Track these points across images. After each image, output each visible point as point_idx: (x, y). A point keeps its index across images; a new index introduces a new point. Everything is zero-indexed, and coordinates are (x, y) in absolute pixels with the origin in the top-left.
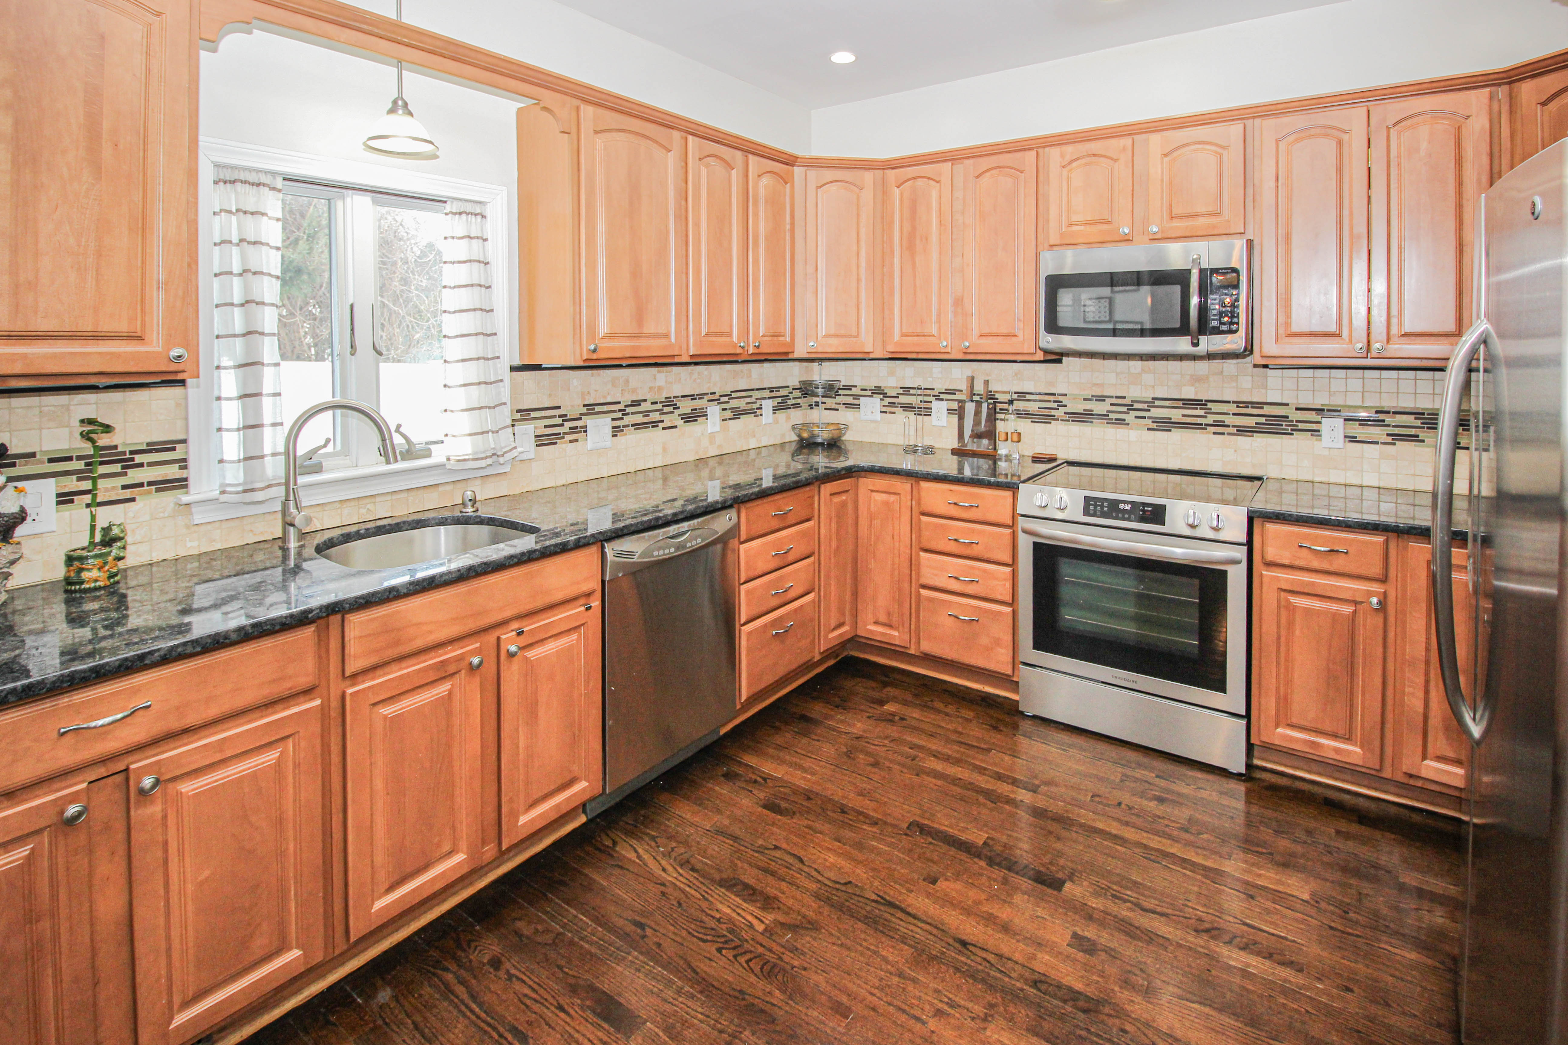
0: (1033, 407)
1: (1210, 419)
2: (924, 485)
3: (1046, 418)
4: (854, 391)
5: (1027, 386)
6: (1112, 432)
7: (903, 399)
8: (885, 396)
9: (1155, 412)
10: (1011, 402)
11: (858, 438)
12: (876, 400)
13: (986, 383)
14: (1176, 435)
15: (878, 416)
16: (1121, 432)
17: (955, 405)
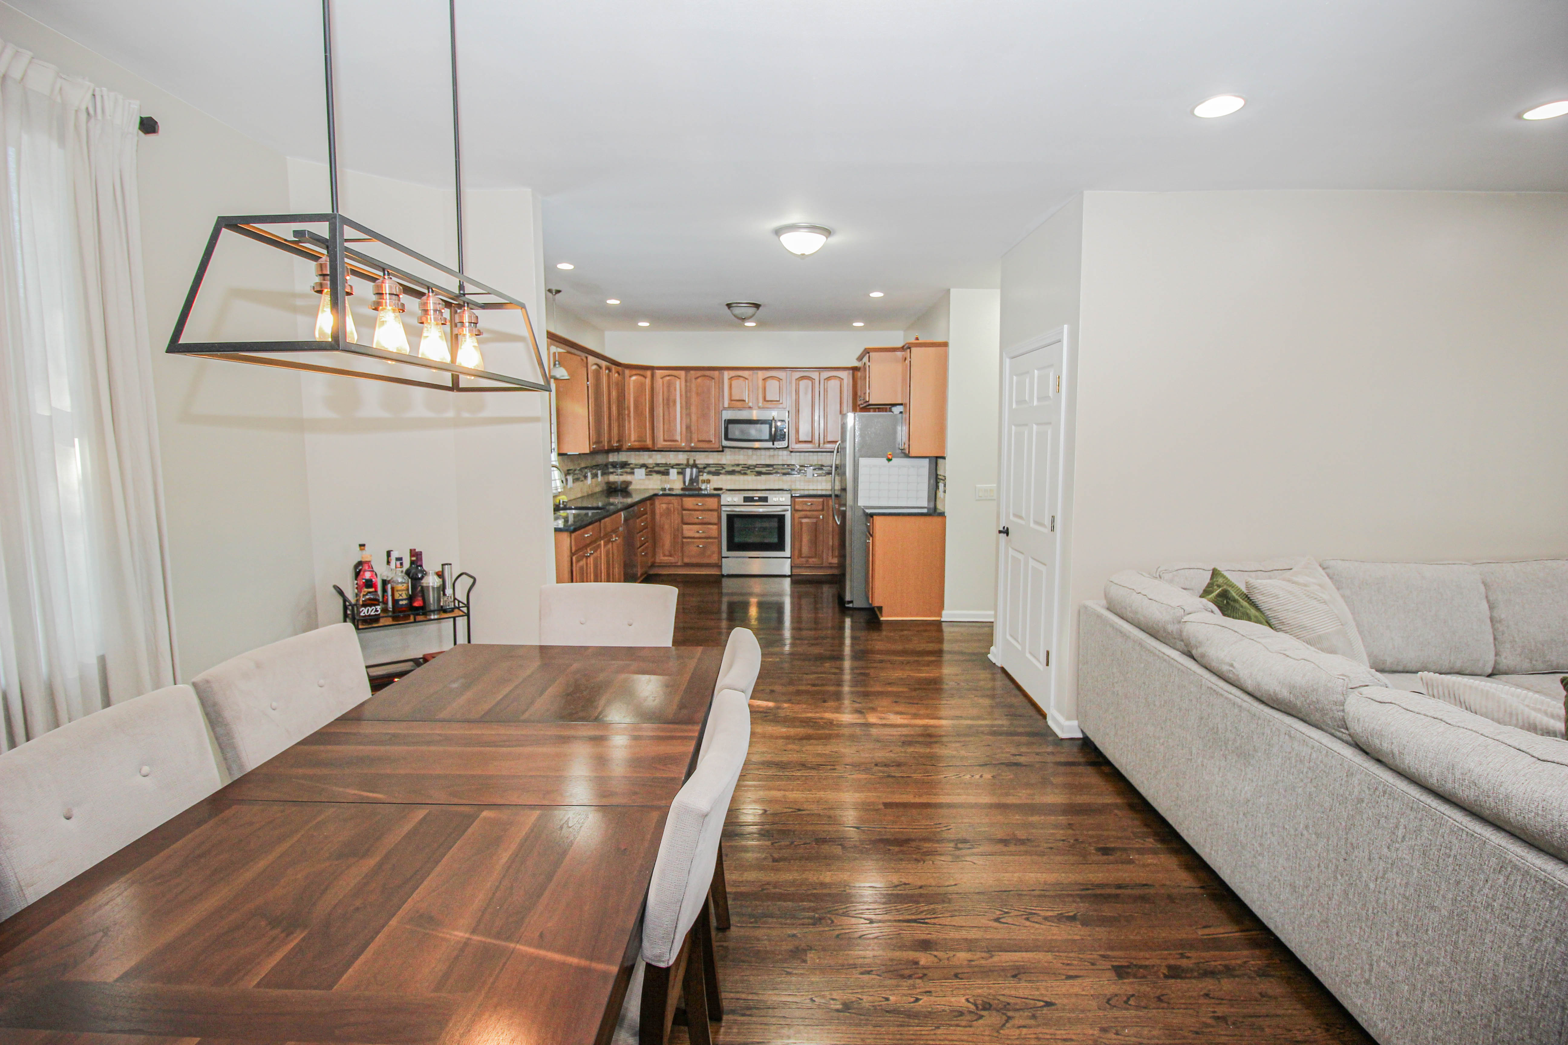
0: (713, 469)
1: (774, 471)
2: (684, 499)
3: (717, 473)
4: (631, 466)
5: (711, 461)
6: (742, 477)
7: (656, 469)
8: (647, 467)
9: (757, 469)
10: (705, 468)
11: (638, 487)
12: (643, 470)
13: (694, 461)
14: (763, 477)
15: (644, 477)
16: (746, 477)
17: (680, 470)
